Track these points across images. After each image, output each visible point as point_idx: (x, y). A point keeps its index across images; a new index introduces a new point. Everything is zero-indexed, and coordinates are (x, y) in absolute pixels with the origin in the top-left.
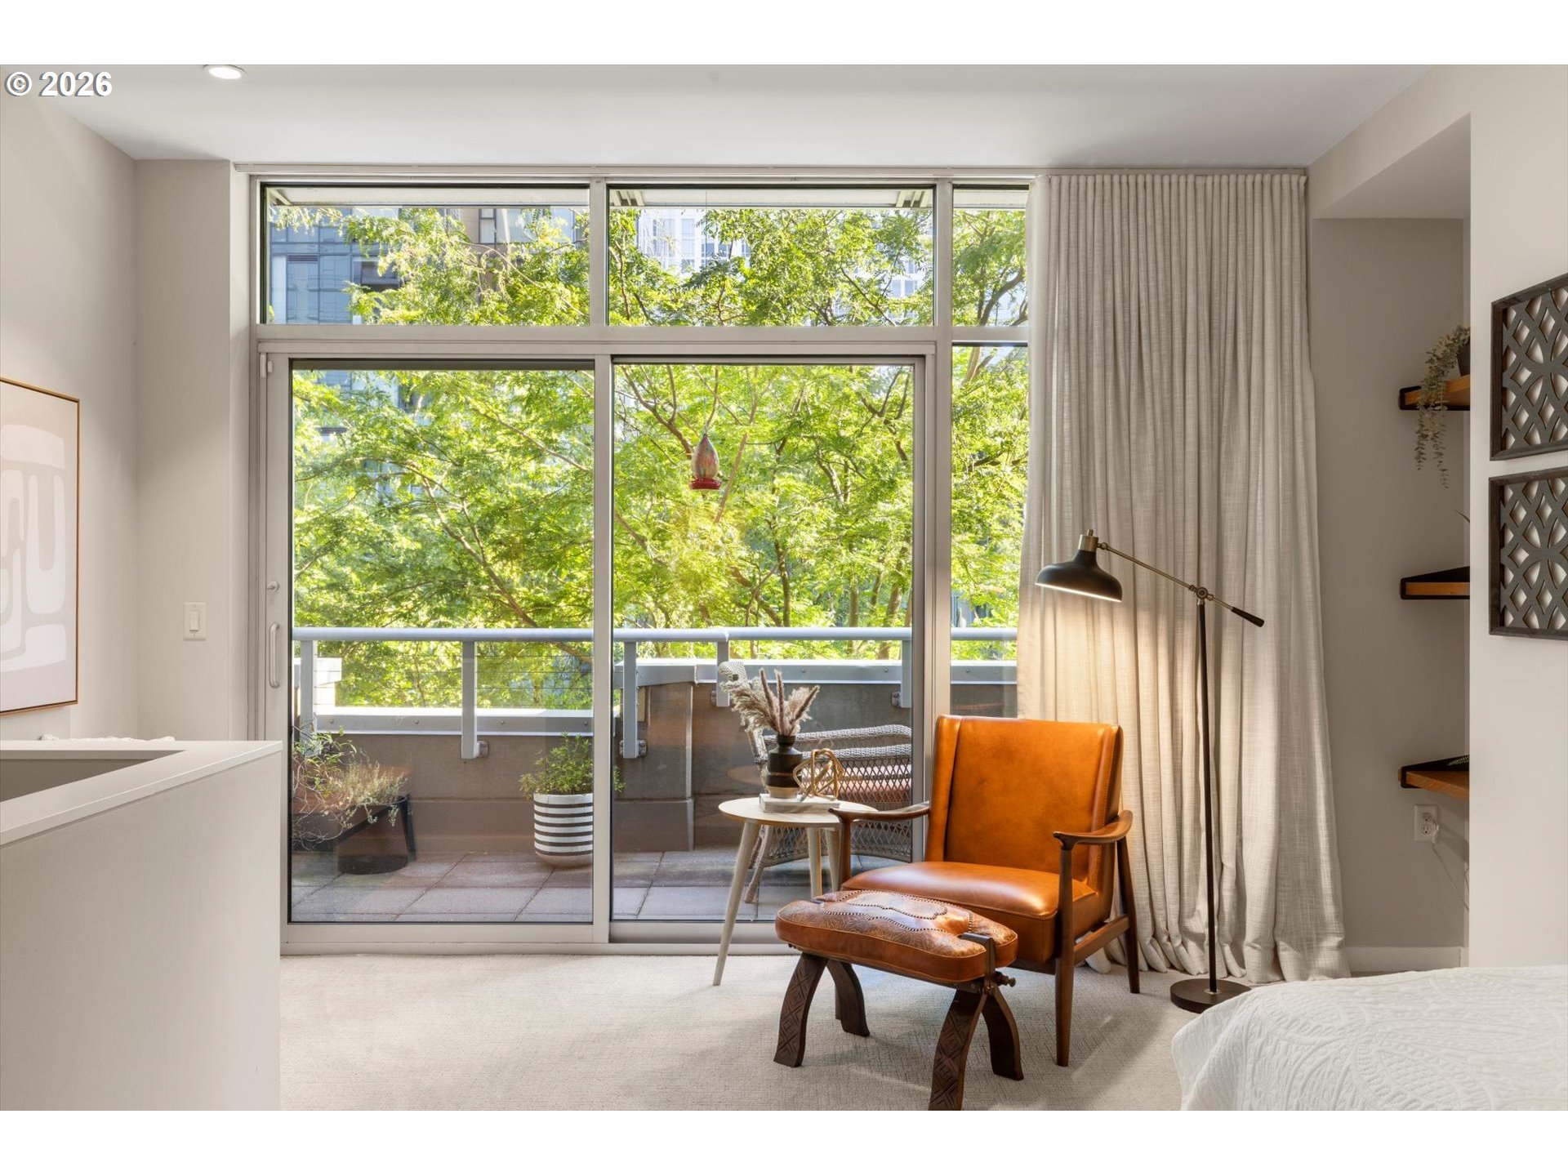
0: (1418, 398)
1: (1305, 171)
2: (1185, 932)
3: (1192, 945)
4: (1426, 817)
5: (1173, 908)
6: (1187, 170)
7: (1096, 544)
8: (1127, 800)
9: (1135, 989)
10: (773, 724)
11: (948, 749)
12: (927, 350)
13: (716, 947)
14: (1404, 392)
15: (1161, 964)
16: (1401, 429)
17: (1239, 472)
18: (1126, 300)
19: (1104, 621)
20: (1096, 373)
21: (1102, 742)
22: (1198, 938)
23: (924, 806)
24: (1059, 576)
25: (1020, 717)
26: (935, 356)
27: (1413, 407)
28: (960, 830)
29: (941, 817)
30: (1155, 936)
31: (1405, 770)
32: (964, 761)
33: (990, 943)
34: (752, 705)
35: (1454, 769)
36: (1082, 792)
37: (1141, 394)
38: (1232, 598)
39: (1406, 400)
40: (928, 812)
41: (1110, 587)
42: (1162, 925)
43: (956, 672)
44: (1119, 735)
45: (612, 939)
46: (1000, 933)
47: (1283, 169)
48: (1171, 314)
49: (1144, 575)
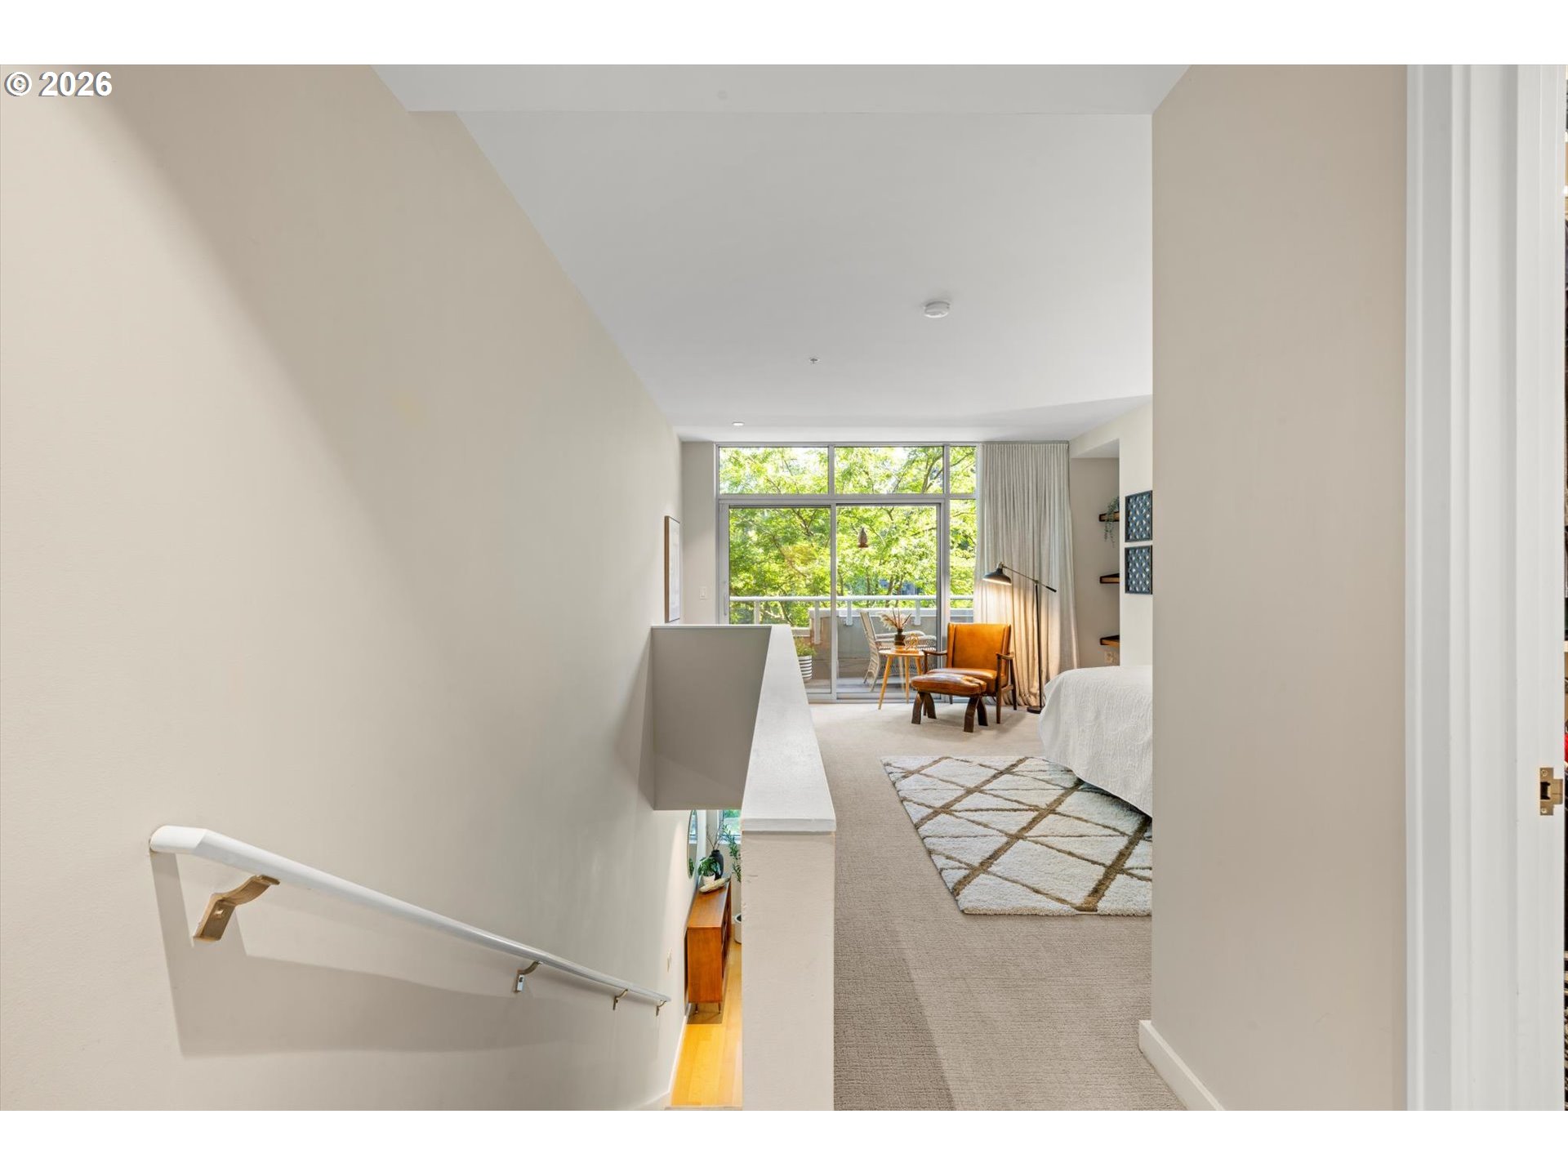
0: (1105, 518)
1: (1068, 442)
2: (1030, 692)
3: (1032, 697)
4: (1109, 655)
5: (1026, 684)
6: (1029, 443)
7: (1003, 566)
8: (1012, 650)
9: (1015, 709)
10: (896, 625)
11: (952, 633)
12: (942, 501)
13: (878, 701)
14: (1101, 516)
15: (1022, 703)
16: (1099, 528)
17: (1047, 542)
18: (1009, 485)
19: (1003, 593)
20: (1000, 510)
21: (1004, 630)
22: (1035, 695)
23: (945, 652)
24: (991, 576)
25: (974, 623)
26: (944, 504)
27: (1104, 521)
28: (957, 659)
29: (951, 655)
30: (1020, 695)
31: (1102, 639)
32: (957, 637)
33: (979, 684)
34: (888, 619)
35: (1116, 638)
36: (998, 645)
37: (1014, 517)
38: (1044, 582)
39: (1101, 518)
40: (946, 654)
41: (1007, 579)
42: (1022, 690)
43: (952, 612)
44: (1010, 628)
45: (838, 699)
46: (982, 682)
47: (1060, 442)
48: (1024, 490)
49: (1015, 575)
